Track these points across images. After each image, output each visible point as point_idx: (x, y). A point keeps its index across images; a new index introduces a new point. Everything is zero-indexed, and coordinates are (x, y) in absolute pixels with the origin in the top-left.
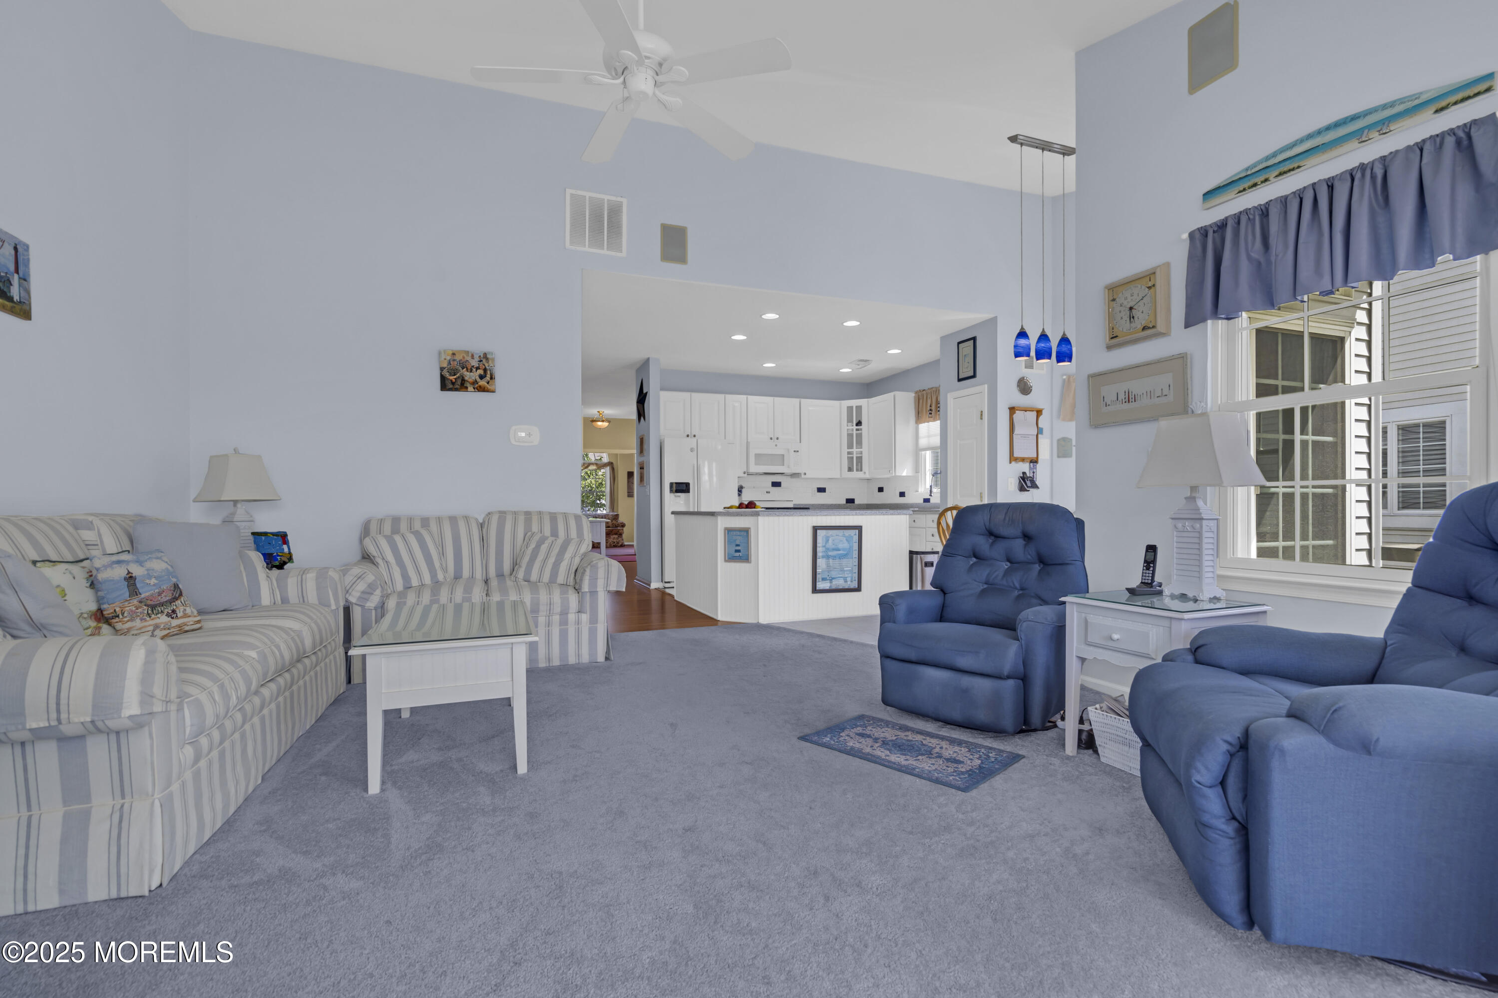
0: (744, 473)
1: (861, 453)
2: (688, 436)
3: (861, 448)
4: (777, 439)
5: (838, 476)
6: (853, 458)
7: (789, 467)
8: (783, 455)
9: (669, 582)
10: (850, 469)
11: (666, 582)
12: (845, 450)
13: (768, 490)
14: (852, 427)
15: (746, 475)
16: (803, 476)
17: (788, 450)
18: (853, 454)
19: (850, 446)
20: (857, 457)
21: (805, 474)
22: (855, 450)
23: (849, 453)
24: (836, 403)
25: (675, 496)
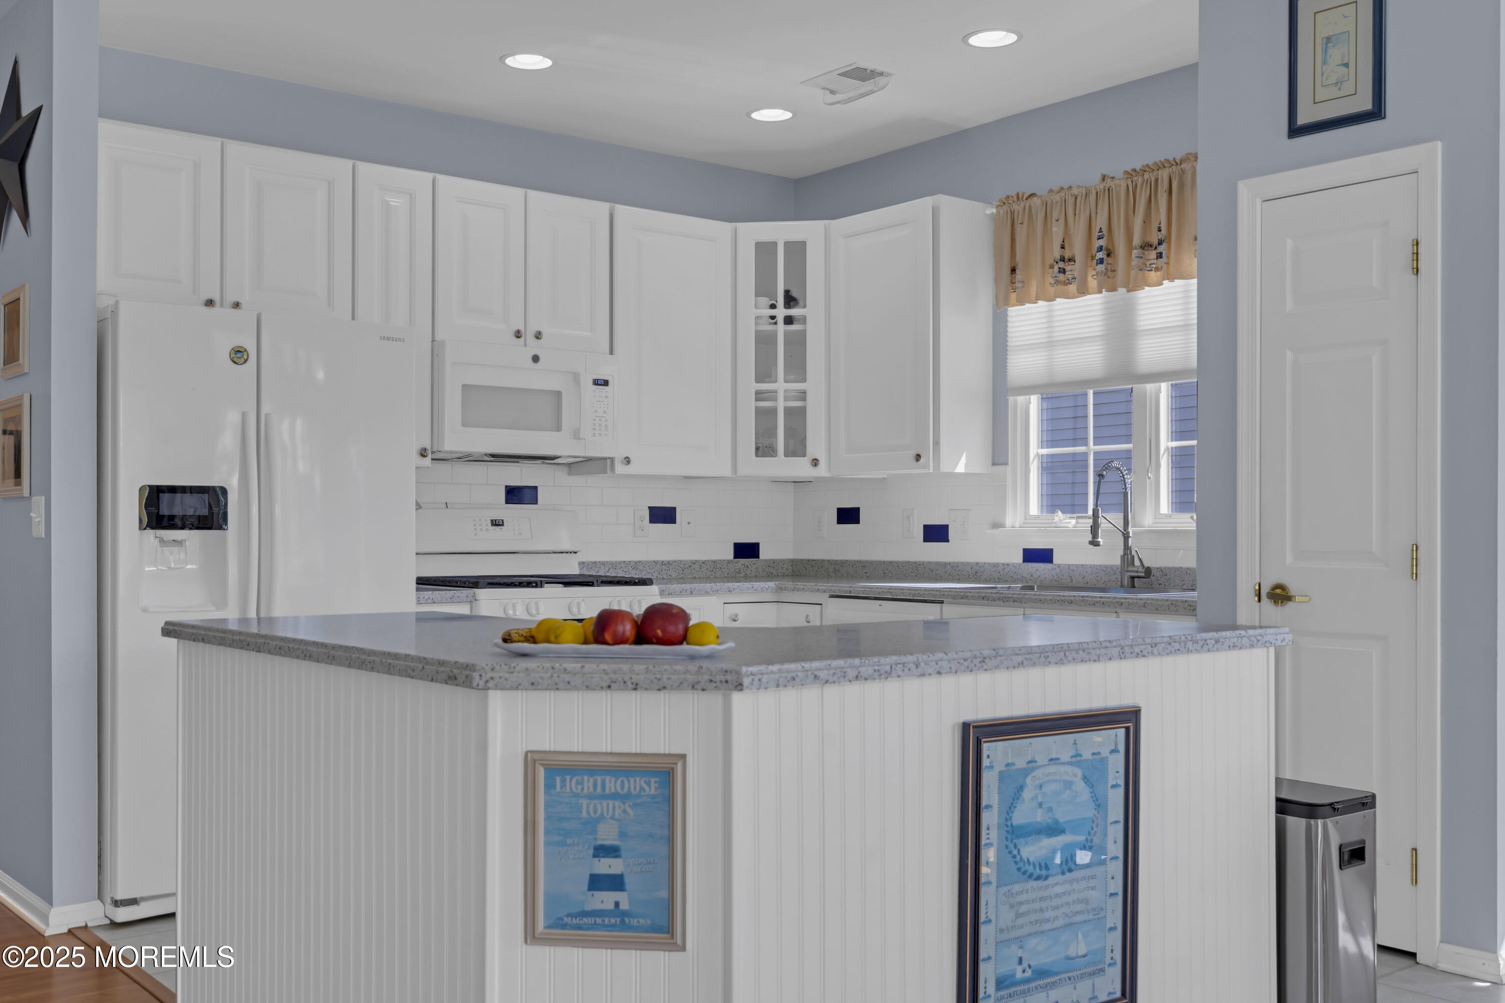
0: (423, 453)
1: (803, 395)
2: (210, 303)
3: (804, 380)
4: (538, 336)
5: (727, 472)
6: (773, 412)
7: (576, 435)
8: (558, 394)
9: (133, 902)
10: (764, 449)
11: (117, 903)
12: (749, 385)
13: (497, 516)
14: (773, 312)
15: (427, 461)
16: (620, 469)
17: (576, 378)
18: (775, 399)
19: (764, 373)
20: (788, 411)
21: (627, 461)
22: (781, 386)
23: (760, 396)
24: (722, 229)
25: (162, 541)
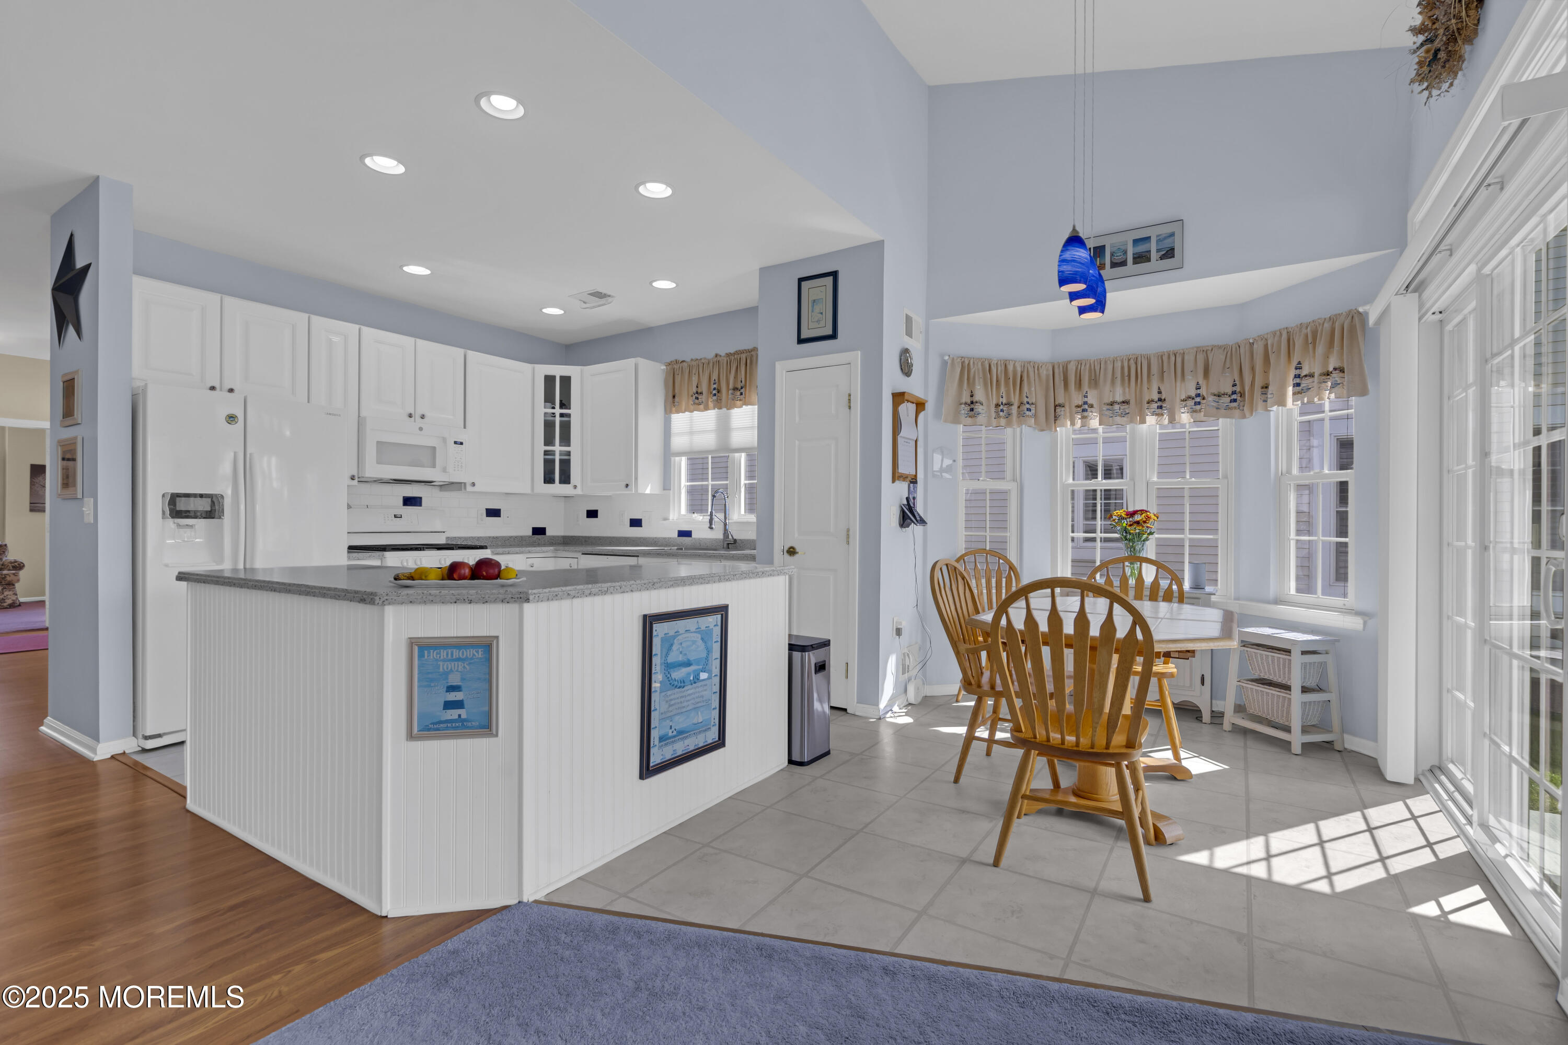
0: (353, 478)
1: (569, 454)
2: (213, 388)
3: (569, 445)
4: (423, 417)
5: (529, 491)
6: (553, 461)
7: (444, 470)
8: (434, 448)
9: (159, 736)
10: (549, 479)
11: (146, 738)
12: (541, 448)
13: (398, 512)
14: (553, 411)
15: (355, 482)
16: (469, 488)
17: (444, 440)
18: (554, 455)
19: (549, 441)
20: (561, 461)
21: (473, 484)
22: (557, 448)
23: (546, 453)
24: (526, 367)
25: (179, 526)
